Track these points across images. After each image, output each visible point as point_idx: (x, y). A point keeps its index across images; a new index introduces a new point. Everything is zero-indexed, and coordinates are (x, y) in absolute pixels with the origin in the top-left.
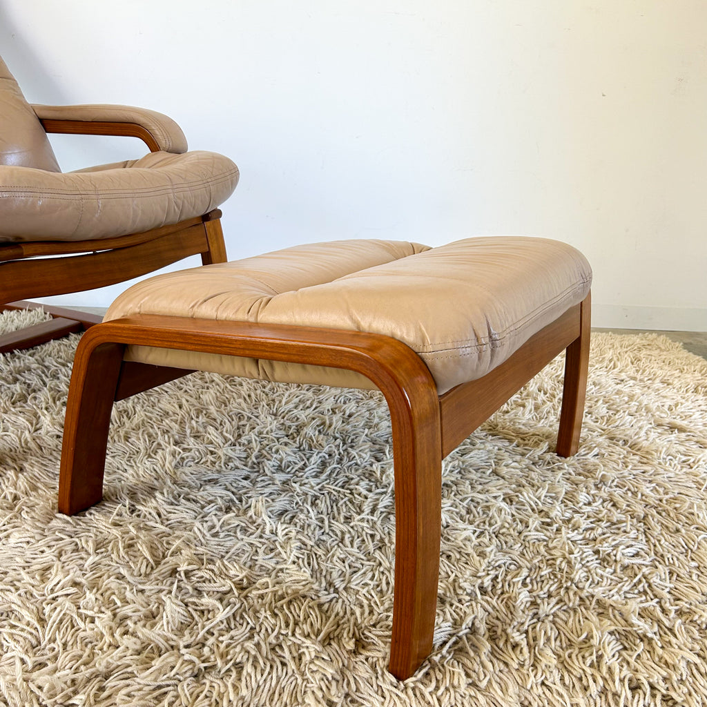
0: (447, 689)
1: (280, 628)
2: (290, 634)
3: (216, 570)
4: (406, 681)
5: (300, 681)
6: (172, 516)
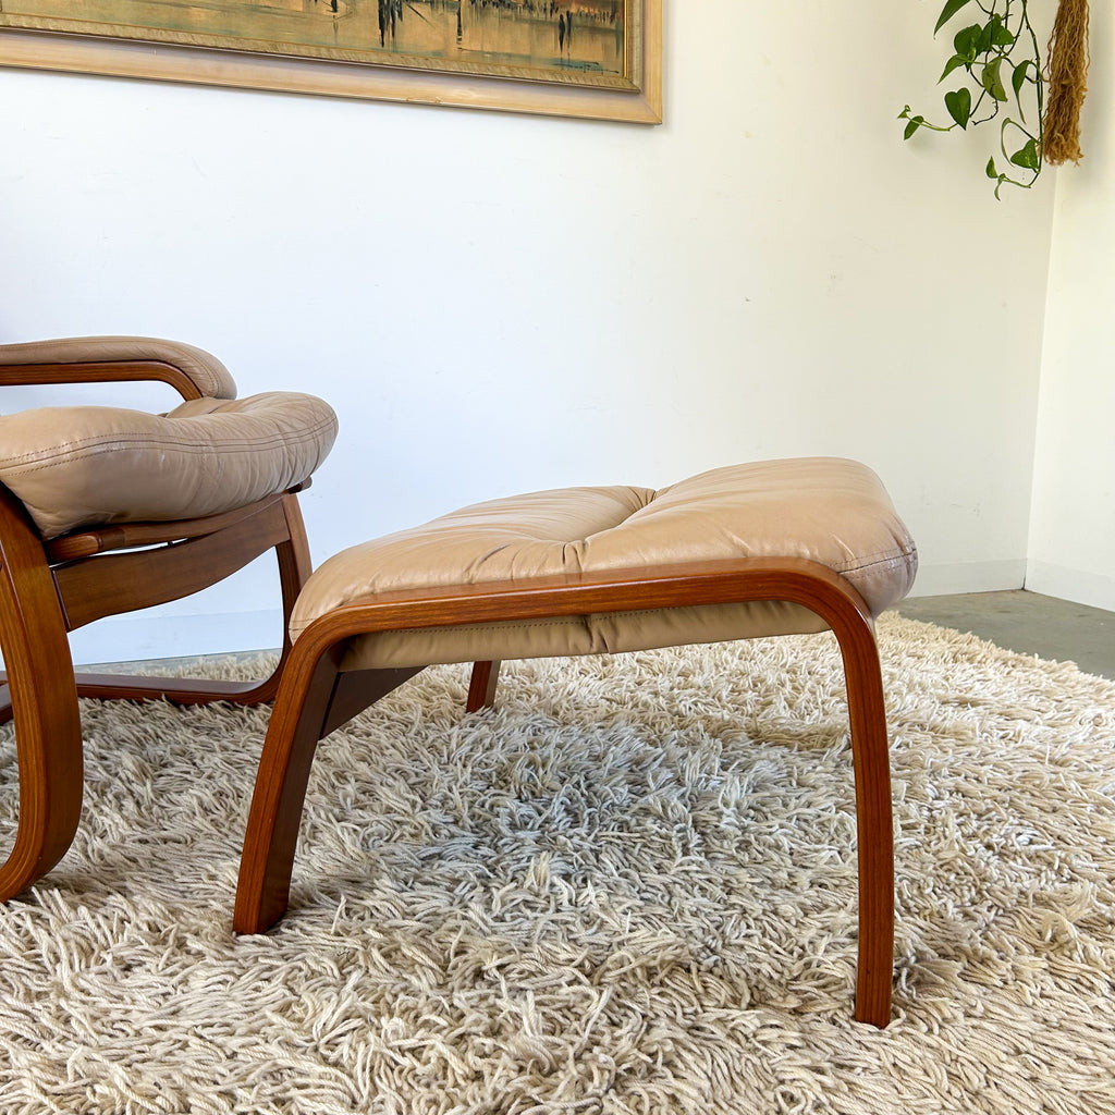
0: (941, 1027)
1: (682, 1007)
2: (700, 1010)
3: (538, 958)
4: (889, 1027)
5: (755, 1060)
6: (419, 907)
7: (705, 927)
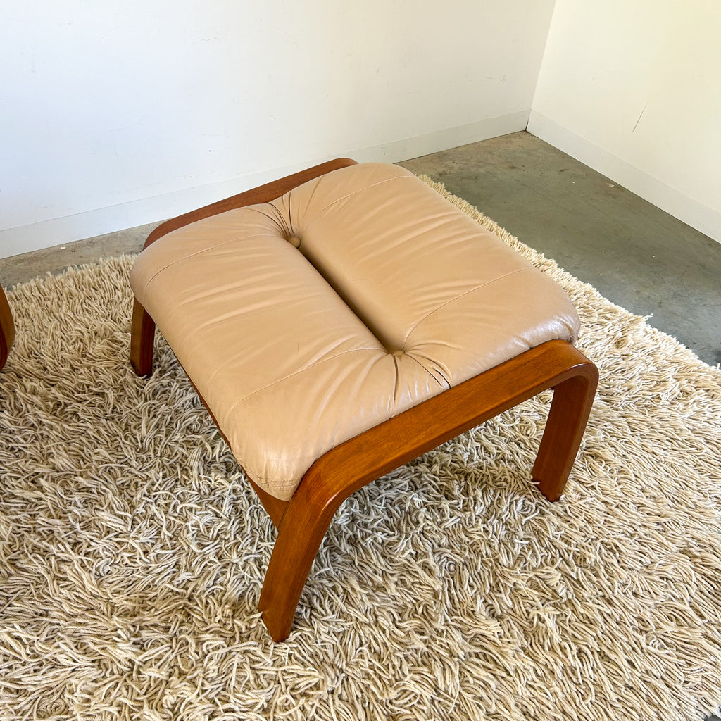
7: (334, 643)
